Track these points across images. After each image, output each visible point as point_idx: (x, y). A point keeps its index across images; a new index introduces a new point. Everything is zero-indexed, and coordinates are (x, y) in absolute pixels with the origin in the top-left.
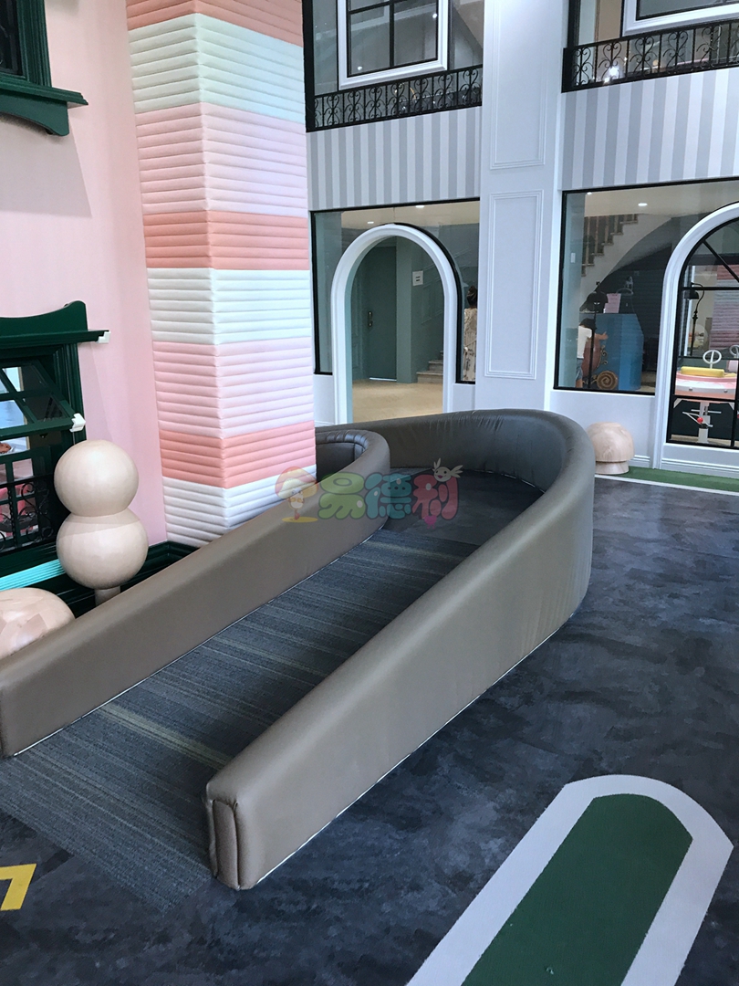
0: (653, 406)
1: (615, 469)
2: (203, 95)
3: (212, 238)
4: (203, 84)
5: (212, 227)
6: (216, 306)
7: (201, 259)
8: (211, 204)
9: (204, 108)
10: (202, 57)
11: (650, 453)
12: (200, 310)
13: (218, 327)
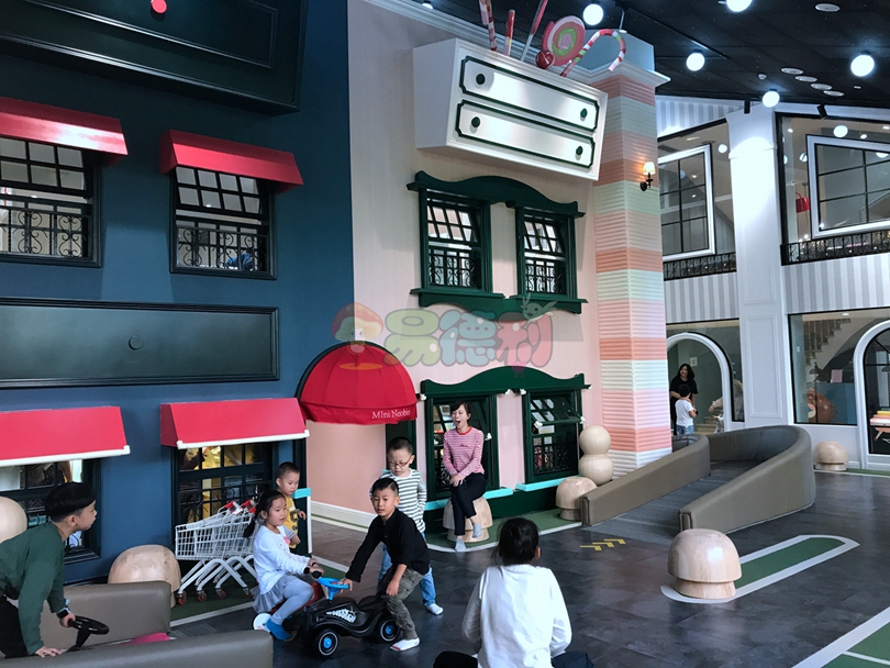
0: (857, 431)
1: (837, 468)
2: (630, 296)
3: (633, 348)
4: (630, 292)
5: (633, 344)
6: (635, 375)
7: (629, 357)
8: (633, 336)
9: (631, 301)
10: (630, 284)
11: (860, 460)
12: (627, 376)
13: (635, 383)
